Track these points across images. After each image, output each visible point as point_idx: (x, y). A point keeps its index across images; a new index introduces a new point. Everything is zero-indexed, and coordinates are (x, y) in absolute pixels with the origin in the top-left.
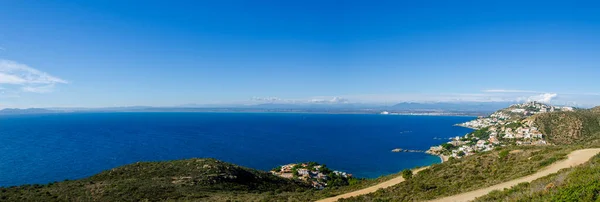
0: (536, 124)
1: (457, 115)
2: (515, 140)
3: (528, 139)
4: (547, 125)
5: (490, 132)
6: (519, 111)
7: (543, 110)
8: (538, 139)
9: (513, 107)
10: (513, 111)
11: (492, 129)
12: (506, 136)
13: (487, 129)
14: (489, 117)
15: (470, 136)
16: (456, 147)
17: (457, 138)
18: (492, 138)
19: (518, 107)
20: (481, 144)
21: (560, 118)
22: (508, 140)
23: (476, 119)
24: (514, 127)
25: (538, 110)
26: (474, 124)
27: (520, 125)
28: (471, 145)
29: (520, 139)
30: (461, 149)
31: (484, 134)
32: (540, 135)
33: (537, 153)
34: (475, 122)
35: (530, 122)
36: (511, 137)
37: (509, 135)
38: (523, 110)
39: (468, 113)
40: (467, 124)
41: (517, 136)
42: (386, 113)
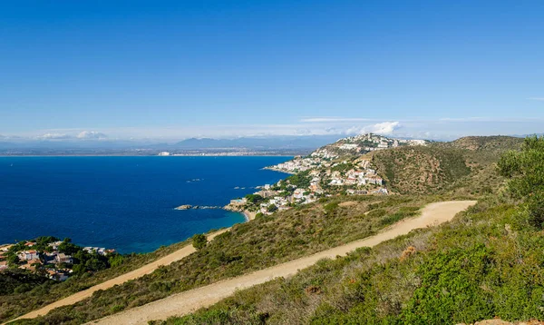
0: (373, 165)
1: (265, 154)
2: (345, 187)
3: (363, 186)
4: (389, 167)
5: (311, 177)
6: (349, 147)
7: (382, 146)
8: (376, 186)
9: (340, 142)
10: (341, 147)
11: (314, 173)
12: (333, 183)
13: (307, 172)
14: (310, 157)
15: (284, 183)
16: (266, 200)
17: (267, 187)
18: (314, 186)
19: (349, 142)
20: (299, 193)
21: (408, 156)
22: (336, 187)
23: (292, 159)
24: (343, 170)
25: (376, 145)
26: (290, 167)
27: (351, 166)
28: (285, 195)
29: (351, 187)
30: (272, 202)
31: (302, 180)
32: (380, 181)
33: (377, 206)
34: (290, 163)
35: (365, 162)
36: (339, 183)
37: (336, 180)
38: (355, 146)
39: (281, 151)
40: (280, 166)
41: (348, 182)
42: (166, 154)
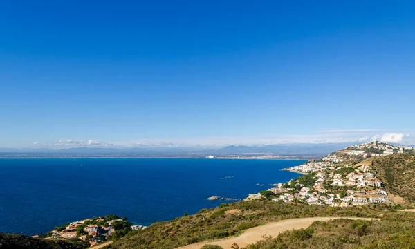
0: (373, 169)
1: (287, 158)
2: (346, 188)
3: (362, 188)
4: (388, 171)
5: (317, 178)
6: (356, 153)
7: (388, 152)
8: (375, 188)
9: (349, 149)
10: (349, 153)
11: (320, 175)
12: (334, 183)
13: (314, 174)
14: (321, 161)
15: (294, 182)
16: (277, 196)
17: (280, 185)
18: (318, 186)
19: (356, 149)
20: (304, 191)
21: (407, 162)
22: (337, 188)
23: (306, 163)
24: (344, 172)
25: (382, 151)
26: (304, 169)
27: (351, 170)
28: (293, 193)
29: (351, 188)
30: (282, 197)
31: (309, 180)
32: (379, 184)
34: (305, 166)
35: (364, 167)
36: (340, 184)
37: (337, 182)
38: (361, 152)
39: (300, 156)
40: (296, 168)
41: (348, 184)
42: (211, 157)
